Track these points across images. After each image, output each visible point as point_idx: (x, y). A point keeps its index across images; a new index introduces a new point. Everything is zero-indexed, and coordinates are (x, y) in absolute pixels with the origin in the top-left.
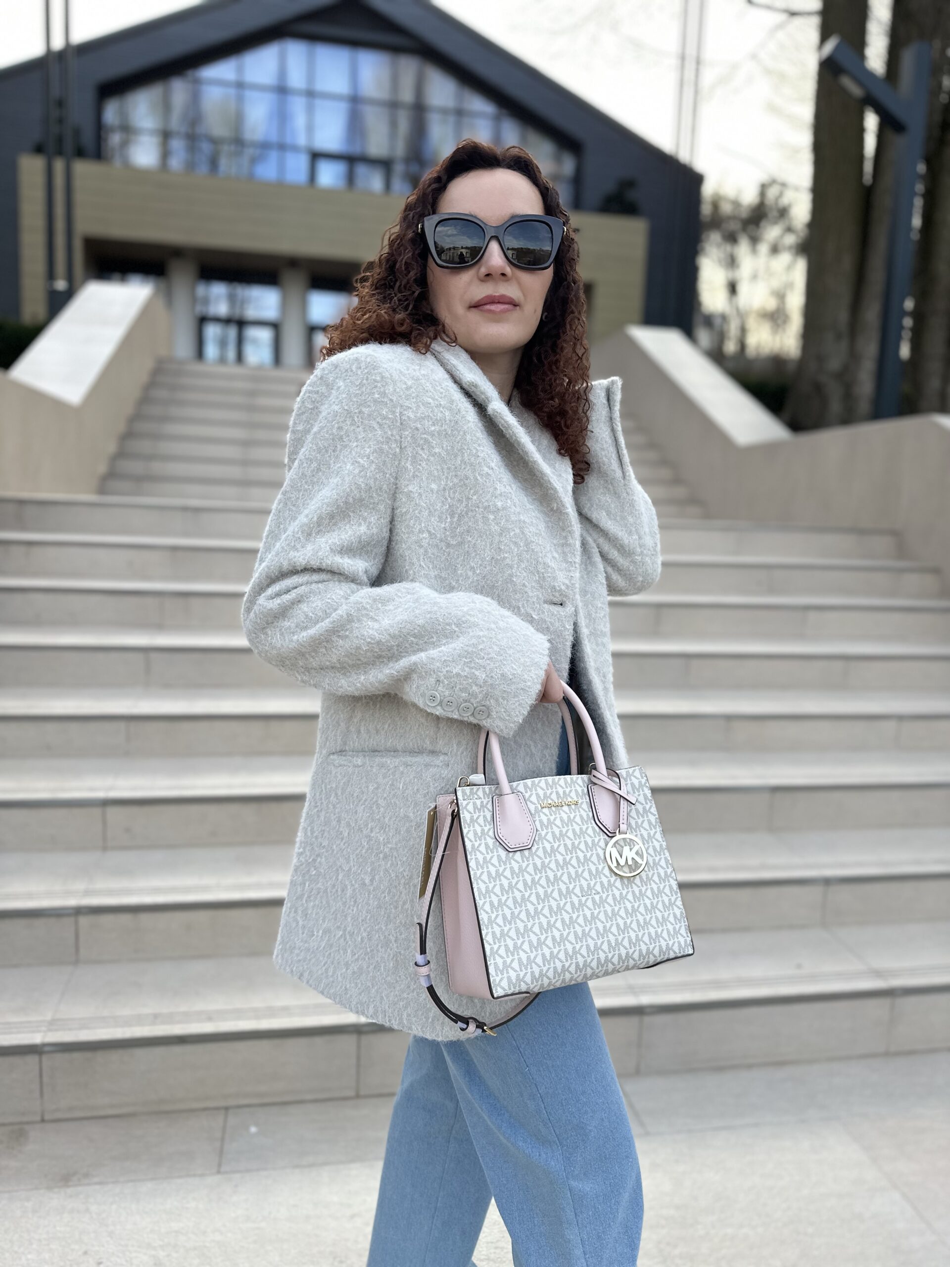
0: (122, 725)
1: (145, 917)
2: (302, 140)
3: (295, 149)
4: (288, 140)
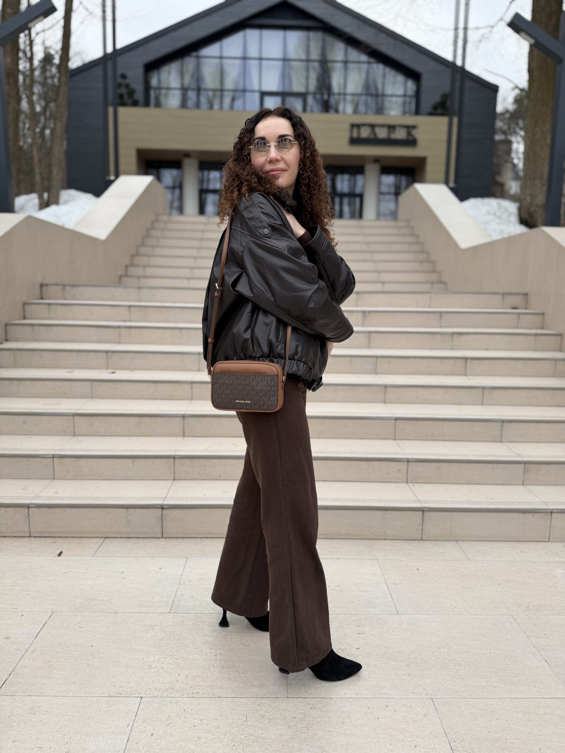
0: (88, 384)
1: (82, 461)
2: (256, 87)
3: (253, 91)
4: (248, 88)
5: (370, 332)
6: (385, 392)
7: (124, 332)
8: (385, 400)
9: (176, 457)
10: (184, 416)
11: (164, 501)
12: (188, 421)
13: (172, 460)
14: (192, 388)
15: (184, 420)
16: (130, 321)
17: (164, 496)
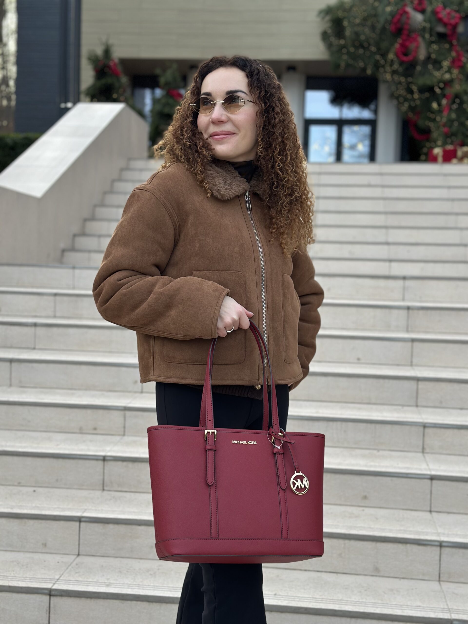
5: (413, 340)
6: (424, 435)
7: (40, 331)
8: (423, 448)
9: (83, 519)
10: (104, 459)
11: (54, 584)
12: (110, 465)
13: (77, 524)
14: (125, 417)
15: (104, 465)
16: (55, 317)
17: (57, 577)
